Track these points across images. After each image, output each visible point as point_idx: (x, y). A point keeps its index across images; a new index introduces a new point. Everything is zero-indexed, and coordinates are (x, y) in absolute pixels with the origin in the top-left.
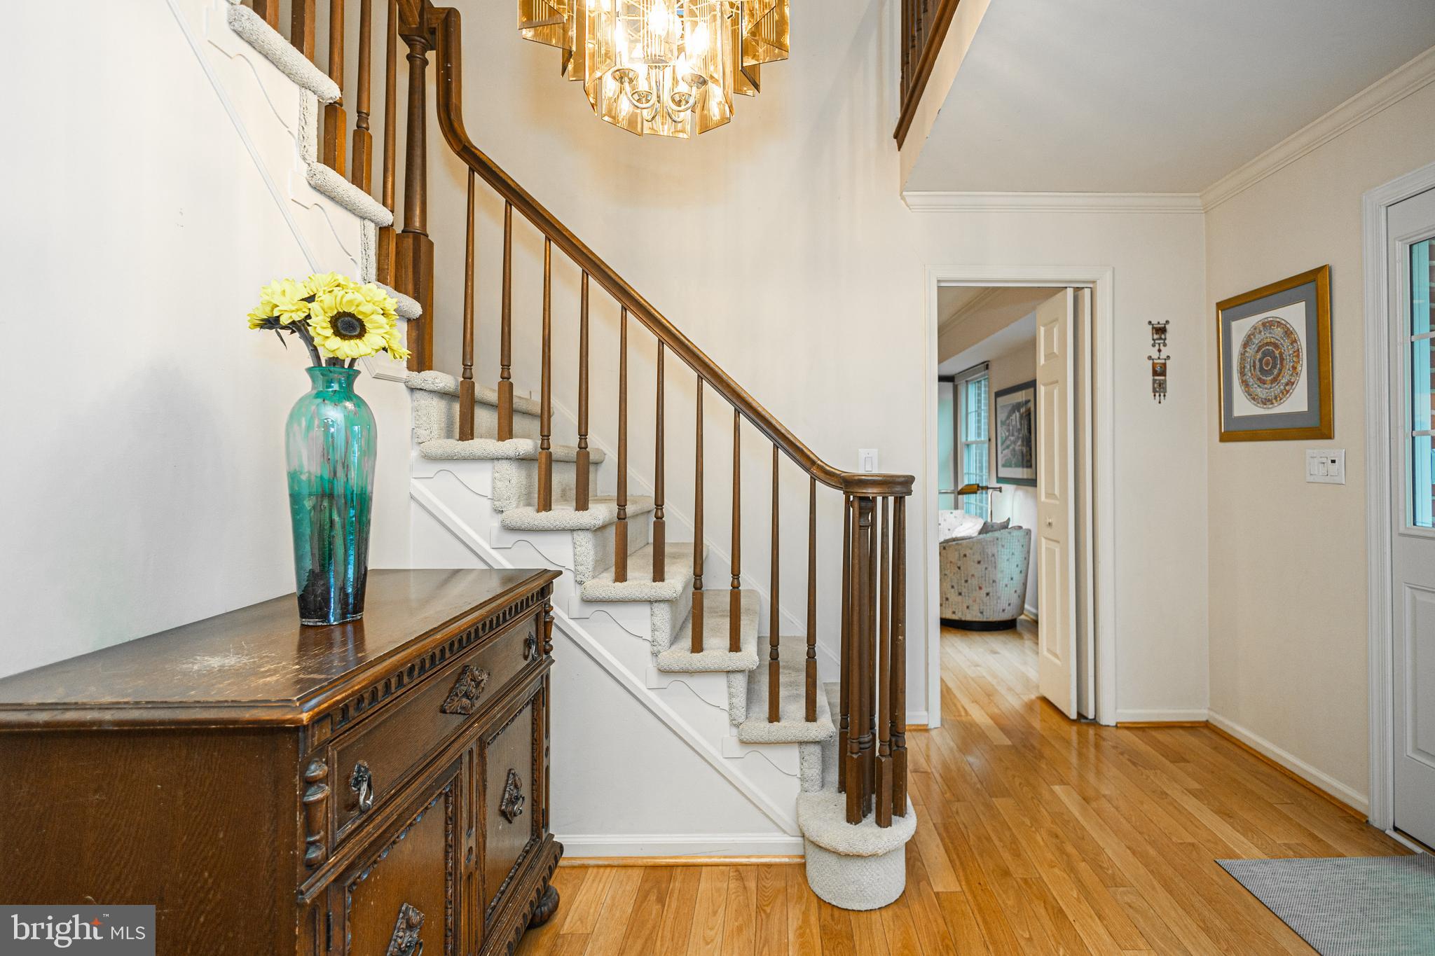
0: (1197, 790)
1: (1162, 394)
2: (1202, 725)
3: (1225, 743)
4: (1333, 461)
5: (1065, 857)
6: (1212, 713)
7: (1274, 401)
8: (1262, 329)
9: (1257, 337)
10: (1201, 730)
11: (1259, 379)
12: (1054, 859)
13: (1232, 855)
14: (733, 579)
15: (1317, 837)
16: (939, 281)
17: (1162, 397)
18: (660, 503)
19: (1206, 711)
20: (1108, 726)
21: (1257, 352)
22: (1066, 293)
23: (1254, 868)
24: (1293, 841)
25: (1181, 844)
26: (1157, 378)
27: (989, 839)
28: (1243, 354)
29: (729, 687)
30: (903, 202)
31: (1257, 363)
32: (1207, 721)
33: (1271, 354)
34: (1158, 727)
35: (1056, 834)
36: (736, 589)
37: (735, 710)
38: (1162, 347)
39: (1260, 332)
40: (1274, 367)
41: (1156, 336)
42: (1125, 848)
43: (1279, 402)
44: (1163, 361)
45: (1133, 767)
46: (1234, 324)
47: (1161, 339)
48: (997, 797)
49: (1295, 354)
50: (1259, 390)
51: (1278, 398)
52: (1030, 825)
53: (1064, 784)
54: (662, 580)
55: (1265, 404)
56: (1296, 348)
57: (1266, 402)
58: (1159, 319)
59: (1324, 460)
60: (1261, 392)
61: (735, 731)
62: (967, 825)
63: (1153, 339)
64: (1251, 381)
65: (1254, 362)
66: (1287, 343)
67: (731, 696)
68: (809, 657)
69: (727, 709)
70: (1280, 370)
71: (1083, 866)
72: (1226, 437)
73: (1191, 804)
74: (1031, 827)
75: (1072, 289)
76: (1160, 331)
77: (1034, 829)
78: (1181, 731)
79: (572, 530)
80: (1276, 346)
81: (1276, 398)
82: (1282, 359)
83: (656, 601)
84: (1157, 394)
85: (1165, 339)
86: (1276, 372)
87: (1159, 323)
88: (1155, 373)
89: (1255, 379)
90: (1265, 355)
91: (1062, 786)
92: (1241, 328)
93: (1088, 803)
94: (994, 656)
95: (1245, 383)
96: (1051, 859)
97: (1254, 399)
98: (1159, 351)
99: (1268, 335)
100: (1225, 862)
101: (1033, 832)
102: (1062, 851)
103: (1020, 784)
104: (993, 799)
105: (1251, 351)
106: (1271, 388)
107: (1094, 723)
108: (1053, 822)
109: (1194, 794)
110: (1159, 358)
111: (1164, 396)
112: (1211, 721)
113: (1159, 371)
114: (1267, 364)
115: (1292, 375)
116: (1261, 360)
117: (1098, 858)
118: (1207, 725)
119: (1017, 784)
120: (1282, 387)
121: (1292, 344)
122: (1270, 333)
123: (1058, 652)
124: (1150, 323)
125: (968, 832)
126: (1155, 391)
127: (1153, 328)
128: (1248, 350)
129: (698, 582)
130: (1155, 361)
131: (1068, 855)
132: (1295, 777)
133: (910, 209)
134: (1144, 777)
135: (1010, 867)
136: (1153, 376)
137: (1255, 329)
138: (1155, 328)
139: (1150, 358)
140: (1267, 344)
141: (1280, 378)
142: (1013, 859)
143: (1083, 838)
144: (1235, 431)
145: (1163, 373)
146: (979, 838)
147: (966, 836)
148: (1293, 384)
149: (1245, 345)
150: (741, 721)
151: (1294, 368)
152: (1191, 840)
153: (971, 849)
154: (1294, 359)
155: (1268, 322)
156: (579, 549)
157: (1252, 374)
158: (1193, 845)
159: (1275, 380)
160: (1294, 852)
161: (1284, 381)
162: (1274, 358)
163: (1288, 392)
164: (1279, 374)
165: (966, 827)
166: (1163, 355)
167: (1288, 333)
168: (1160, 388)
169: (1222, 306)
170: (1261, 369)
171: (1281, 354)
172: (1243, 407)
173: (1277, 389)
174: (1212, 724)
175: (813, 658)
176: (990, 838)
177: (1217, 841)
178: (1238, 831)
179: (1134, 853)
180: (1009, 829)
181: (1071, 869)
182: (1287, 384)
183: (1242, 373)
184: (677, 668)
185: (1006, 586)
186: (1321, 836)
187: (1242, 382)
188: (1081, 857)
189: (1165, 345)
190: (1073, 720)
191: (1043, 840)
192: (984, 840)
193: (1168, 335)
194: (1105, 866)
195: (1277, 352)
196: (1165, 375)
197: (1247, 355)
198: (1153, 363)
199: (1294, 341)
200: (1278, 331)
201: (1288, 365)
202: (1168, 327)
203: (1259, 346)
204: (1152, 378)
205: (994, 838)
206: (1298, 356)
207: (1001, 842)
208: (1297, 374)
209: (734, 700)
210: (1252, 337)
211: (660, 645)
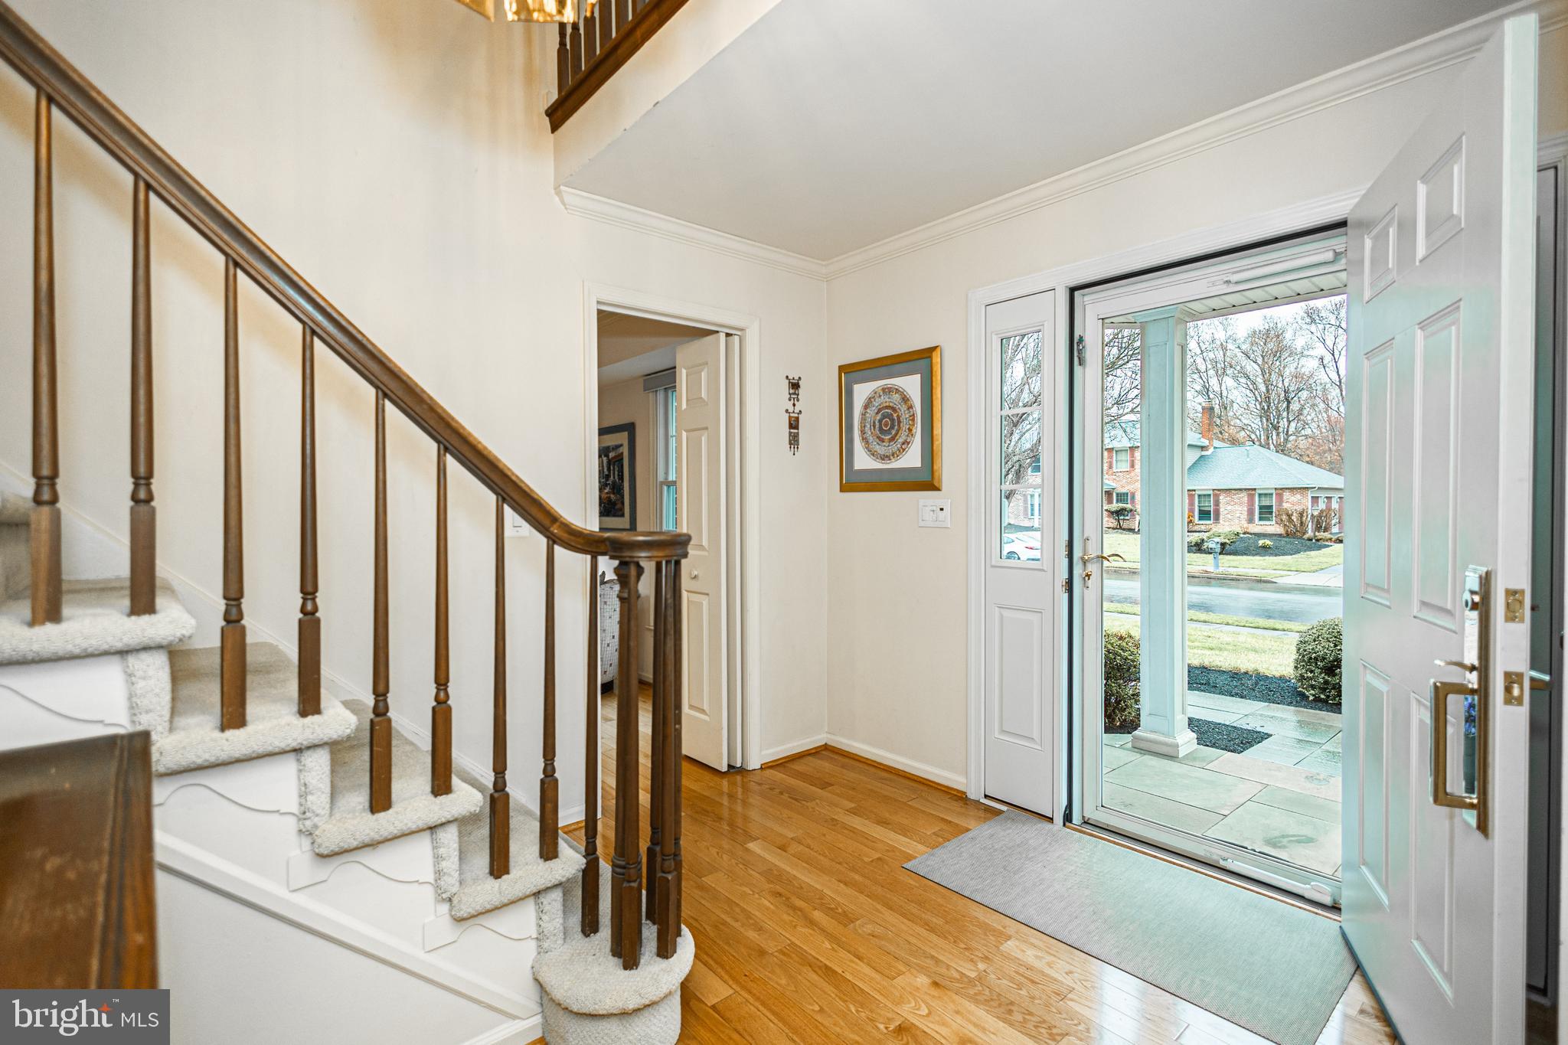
0: (852, 808)
1: (796, 447)
2: (823, 748)
3: (846, 760)
4: (942, 509)
5: (799, 913)
6: (829, 736)
7: (892, 457)
8: (881, 394)
9: (877, 400)
10: (824, 752)
11: (878, 437)
12: (791, 918)
13: (910, 858)
14: (438, 690)
15: (947, 820)
16: (598, 302)
17: (796, 449)
18: (310, 589)
19: (825, 735)
20: (755, 770)
21: (877, 413)
22: (719, 337)
23: (928, 863)
24: (936, 829)
25: (872, 861)
26: (792, 431)
27: (724, 923)
28: (863, 414)
29: (434, 848)
30: (557, 199)
31: (877, 424)
32: (826, 744)
33: (890, 416)
34: (793, 760)
35: (778, 893)
36: (444, 705)
37: (445, 878)
38: (796, 402)
39: (880, 396)
40: (892, 427)
41: (792, 391)
42: (837, 882)
43: (896, 459)
44: (796, 415)
45: (796, 803)
46: (857, 388)
47: (795, 394)
48: (705, 876)
49: (911, 418)
50: (878, 447)
51: (894, 455)
52: (751, 893)
53: (755, 840)
54: (317, 711)
55: (883, 460)
56: (912, 413)
57: (884, 458)
58: (794, 375)
59: (934, 508)
60: (881, 449)
61: (445, 907)
62: (695, 916)
63: (790, 394)
64: (871, 439)
65: (874, 422)
66: (904, 408)
67: (438, 858)
68: (546, 776)
69: (433, 882)
70: (898, 431)
71: (817, 915)
72: (843, 489)
73: (857, 822)
74: (753, 894)
75: (724, 334)
76: (795, 386)
77: (757, 896)
78: (810, 758)
79: (123, 653)
80: (894, 409)
81: (893, 455)
82: (899, 422)
83: (309, 748)
84: (792, 446)
85: (798, 395)
86: (894, 432)
87: (793, 379)
88: (791, 426)
89: (875, 437)
90: (884, 417)
91: (755, 842)
92: (862, 392)
93: (785, 851)
94: (609, 723)
95: (864, 439)
96: (790, 920)
97: (873, 455)
98: (794, 405)
99: (887, 400)
100: (908, 865)
101: (758, 899)
102: (794, 908)
103: (718, 853)
104: (703, 879)
105: (871, 412)
106: (889, 446)
107: (742, 771)
108: (769, 881)
109: (853, 812)
110: (794, 412)
111: (798, 448)
112: (829, 743)
113: (794, 424)
114: (886, 425)
115: (908, 436)
116: (880, 421)
117: (823, 901)
118: (826, 747)
119: (715, 854)
120: (899, 446)
121: (908, 409)
122: (889, 398)
123: (706, 707)
124: (787, 377)
125: (702, 925)
126: (790, 444)
127: (789, 383)
128: (868, 411)
129: (381, 704)
130: (792, 415)
131: (800, 910)
132: (908, 775)
133: (566, 208)
134: (811, 810)
135: (762, 945)
136: (790, 429)
137: (875, 393)
138: (792, 383)
139: (787, 411)
140: (887, 407)
141: (897, 437)
142: (759, 935)
143: (802, 888)
144: (853, 483)
145: (797, 427)
146: (716, 927)
147: (702, 930)
148: (908, 443)
149: (866, 407)
150: (454, 890)
151: (910, 430)
152: (877, 855)
153: (715, 942)
154: (910, 422)
155: (888, 388)
156: (141, 684)
157: (872, 433)
158: (879, 859)
159: (892, 439)
160: (942, 838)
161: (901, 440)
162: (893, 420)
163: (904, 450)
164: (896, 434)
165: (696, 920)
166: (797, 411)
167: (905, 399)
168: (794, 441)
169: (843, 369)
170: (881, 429)
171: (898, 417)
172: (863, 461)
173: (894, 447)
174: (830, 746)
175: (552, 776)
176: (726, 922)
177: (893, 849)
178: (900, 834)
179: (846, 884)
180: (738, 905)
181: (812, 923)
182: (903, 444)
183: (863, 432)
184: (355, 844)
185: (608, 645)
186: (949, 819)
187: (863, 439)
188: (811, 908)
189: (798, 400)
190: (725, 772)
191: (772, 904)
192: (721, 926)
193: (801, 391)
194: (833, 906)
195: (895, 415)
196: (798, 429)
197: (868, 415)
198: (790, 417)
199: (910, 407)
200: (896, 397)
201: (905, 427)
202: (801, 383)
203: (879, 409)
204: (788, 430)
205: (729, 920)
206: (913, 420)
207: (737, 921)
208: (912, 435)
209: (444, 864)
210: (873, 400)
211: (317, 815)
